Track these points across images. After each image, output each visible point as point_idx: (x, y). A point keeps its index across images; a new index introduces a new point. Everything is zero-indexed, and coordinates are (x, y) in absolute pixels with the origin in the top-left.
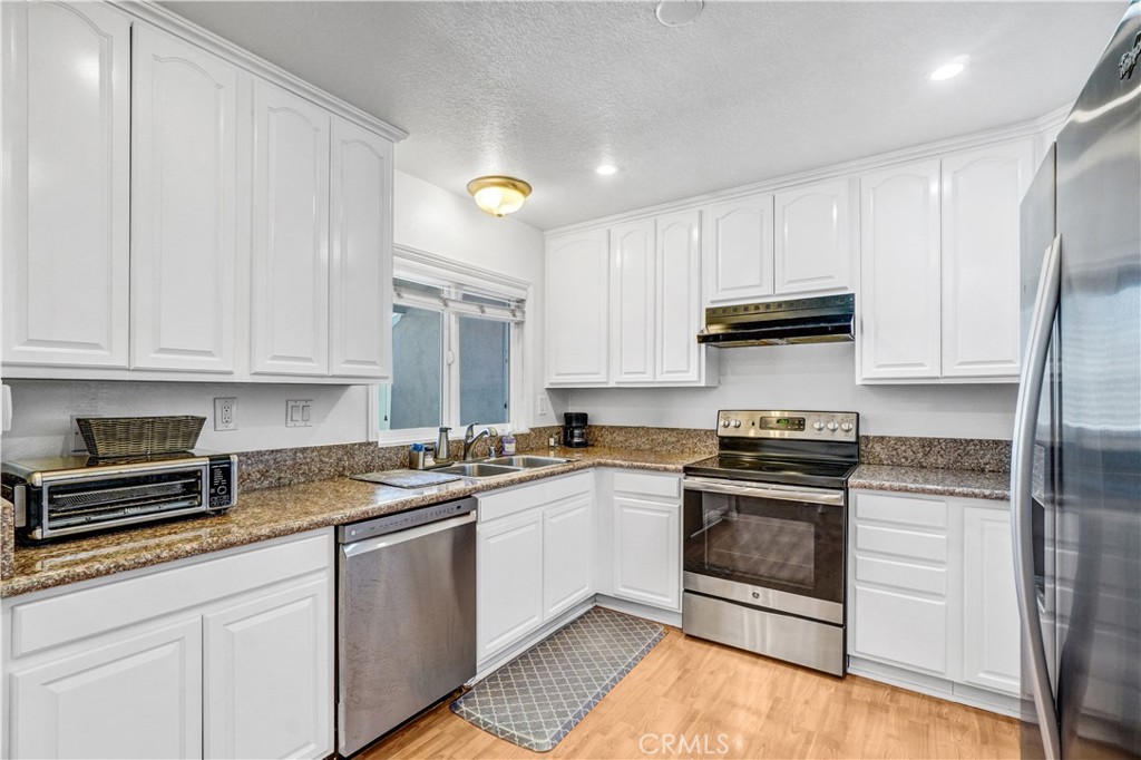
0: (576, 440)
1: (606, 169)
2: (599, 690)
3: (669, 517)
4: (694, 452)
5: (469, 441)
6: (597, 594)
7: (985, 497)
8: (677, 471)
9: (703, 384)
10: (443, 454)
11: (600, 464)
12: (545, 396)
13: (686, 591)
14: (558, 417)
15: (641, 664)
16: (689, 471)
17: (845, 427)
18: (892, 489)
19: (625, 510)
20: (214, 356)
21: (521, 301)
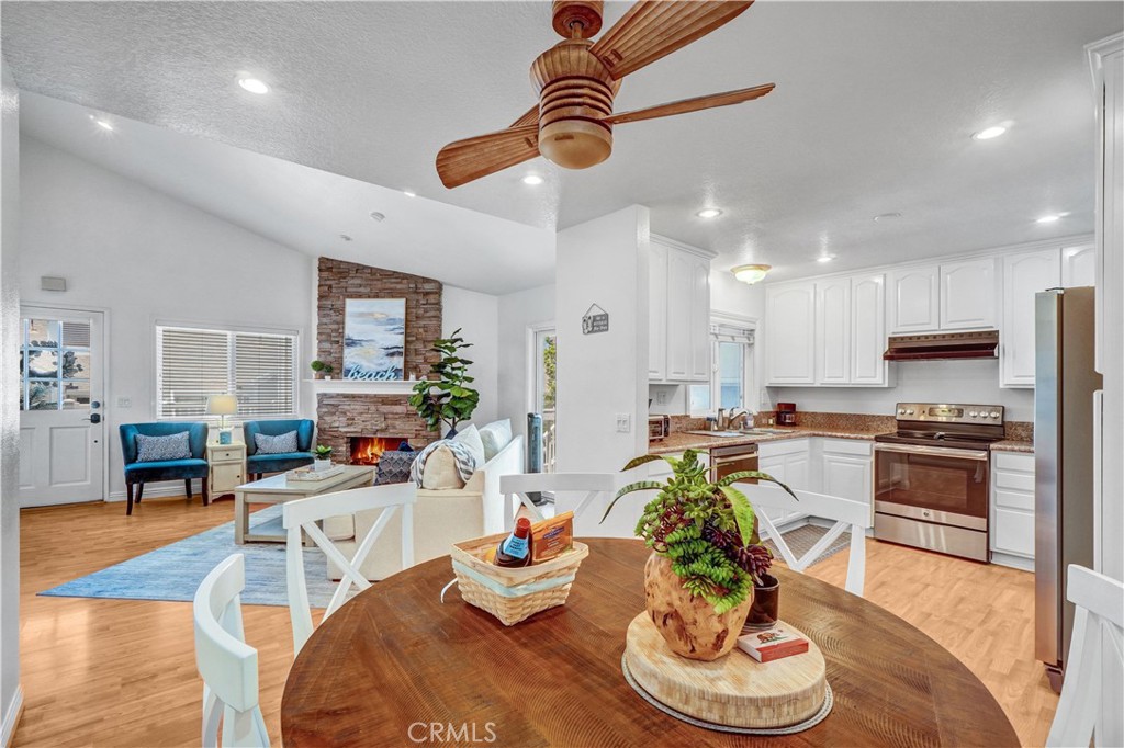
0: (788, 421)
3: (864, 468)
5: (734, 417)
8: (870, 439)
9: (886, 386)
10: (720, 423)
11: (814, 435)
12: (766, 391)
13: (876, 511)
14: (773, 406)
16: (878, 439)
17: (993, 415)
19: (832, 463)
21: (752, 330)
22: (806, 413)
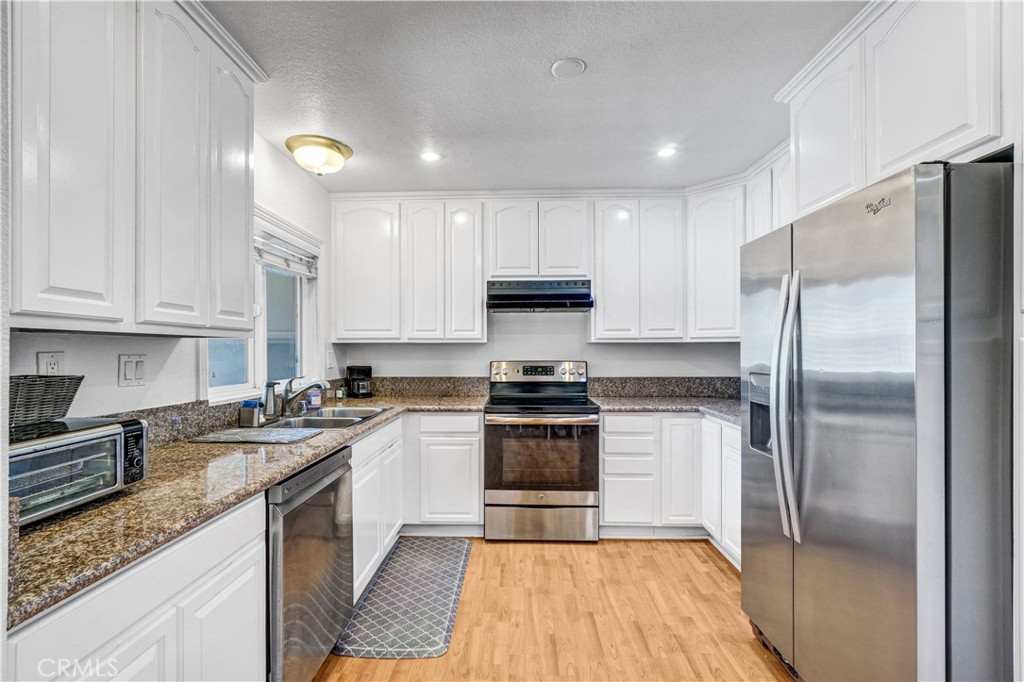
0: (361, 391)
1: (430, 156)
2: (454, 597)
3: (471, 450)
4: (469, 396)
5: (291, 396)
6: (404, 525)
7: (673, 411)
8: (479, 411)
9: (485, 340)
10: (271, 409)
11: (408, 411)
12: (332, 350)
13: (486, 505)
14: (341, 371)
15: (468, 569)
17: (580, 371)
18: (626, 411)
19: (432, 448)
20: (103, 300)
21: (315, 258)
22: (384, 379)
